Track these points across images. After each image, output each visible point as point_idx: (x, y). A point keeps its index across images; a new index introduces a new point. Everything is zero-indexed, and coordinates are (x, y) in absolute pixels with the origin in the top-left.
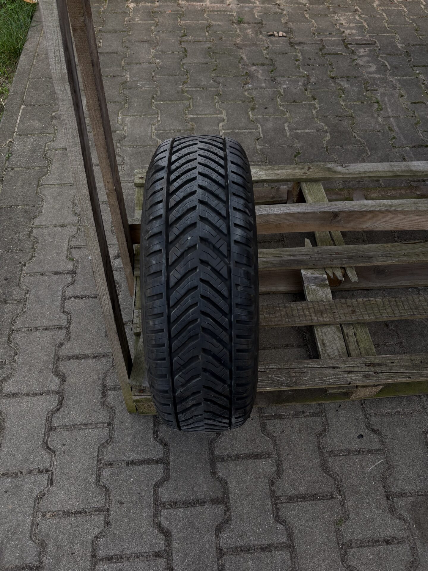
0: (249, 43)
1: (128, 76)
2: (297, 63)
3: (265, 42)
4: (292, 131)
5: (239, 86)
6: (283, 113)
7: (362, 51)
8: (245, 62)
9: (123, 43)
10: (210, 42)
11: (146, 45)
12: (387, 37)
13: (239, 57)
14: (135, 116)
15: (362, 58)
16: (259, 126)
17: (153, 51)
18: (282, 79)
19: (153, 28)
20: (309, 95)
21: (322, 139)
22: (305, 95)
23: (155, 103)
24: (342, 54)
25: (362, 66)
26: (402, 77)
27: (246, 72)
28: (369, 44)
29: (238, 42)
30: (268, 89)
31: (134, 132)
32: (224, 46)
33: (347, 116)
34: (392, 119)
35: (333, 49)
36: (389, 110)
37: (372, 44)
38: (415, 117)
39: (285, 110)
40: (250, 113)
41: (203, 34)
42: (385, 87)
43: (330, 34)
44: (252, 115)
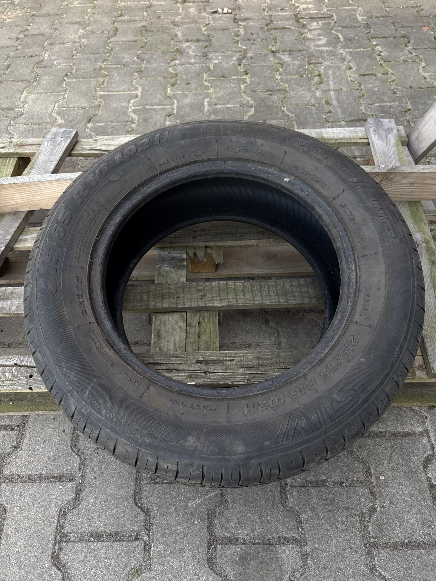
0: (189, 21)
1: (47, 55)
2: (236, 38)
3: (207, 19)
4: (211, 107)
5: (165, 62)
6: (207, 88)
7: (314, 25)
8: (179, 38)
9: (53, 25)
10: (146, 21)
11: (76, 26)
12: (348, 9)
13: (174, 34)
14: (40, 93)
15: (312, 32)
16: (175, 102)
17: (83, 31)
18: (215, 55)
19: (89, 10)
20: (241, 70)
21: (244, 114)
22: (237, 70)
23: (67, 80)
24: (290, 28)
25: (311, 39)
26: (355, 49)
27: (177, 49)
28: (324, 17)
29: (177, 20)
30: (196, 65)
31: (34, 109)
32: (160, 24)
33: (279, 91)
34: (332, 93)
35: (281, 24)
36: (331, 83)
37: (328, 17)
38: (361, 89)
39: (210, 85)
40: (169, 89)
41: (141, 14)
42: (332, 60)
43: (282, 9)
44: (171, 90)
